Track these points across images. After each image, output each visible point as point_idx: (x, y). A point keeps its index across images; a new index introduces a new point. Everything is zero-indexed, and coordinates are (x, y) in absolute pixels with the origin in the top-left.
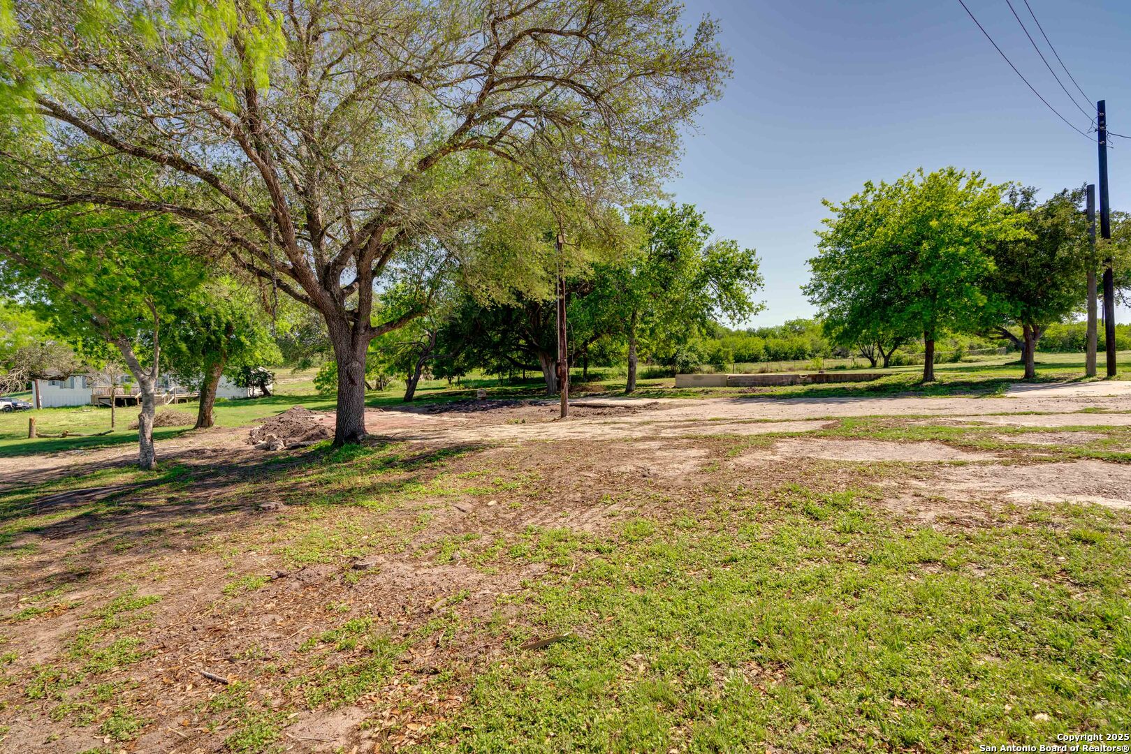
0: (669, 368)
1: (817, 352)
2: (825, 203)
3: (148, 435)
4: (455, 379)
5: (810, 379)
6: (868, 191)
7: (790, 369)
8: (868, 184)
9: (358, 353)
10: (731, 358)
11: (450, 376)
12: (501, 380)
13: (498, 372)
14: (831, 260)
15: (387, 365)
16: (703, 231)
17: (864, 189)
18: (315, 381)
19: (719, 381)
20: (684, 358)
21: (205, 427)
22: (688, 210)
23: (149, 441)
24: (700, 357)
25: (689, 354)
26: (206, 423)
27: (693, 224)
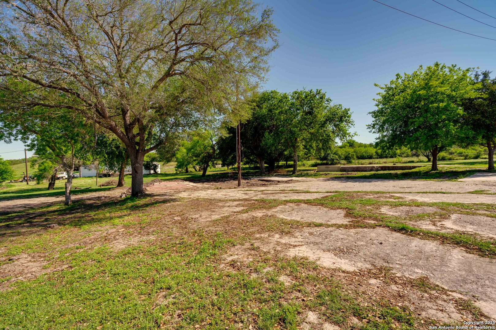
0: (325, 162)
1: (403, 154)
2: (376, 85)
3: (68, 192)
4: (231, 167)
5: (380, 168)
6: (398, 78)
7: (385, 163)
8: (398, 75)
9: (139, 160)
10: (355, 157)
11: (228, 165)
12: (250, 167)
13: (248, 164)
14: (381, 112)
15: (197, 162)
16: (327, 101)
17: (396, 77)
18: (176, 167)
19: (337, 169)
20: (332, 157)
21: (120, 186)
22: (318, 93)
23: (68, 194)
24: (340, 157)
25: (334, 155)
26: (121, 185)
27: (321, 98)
